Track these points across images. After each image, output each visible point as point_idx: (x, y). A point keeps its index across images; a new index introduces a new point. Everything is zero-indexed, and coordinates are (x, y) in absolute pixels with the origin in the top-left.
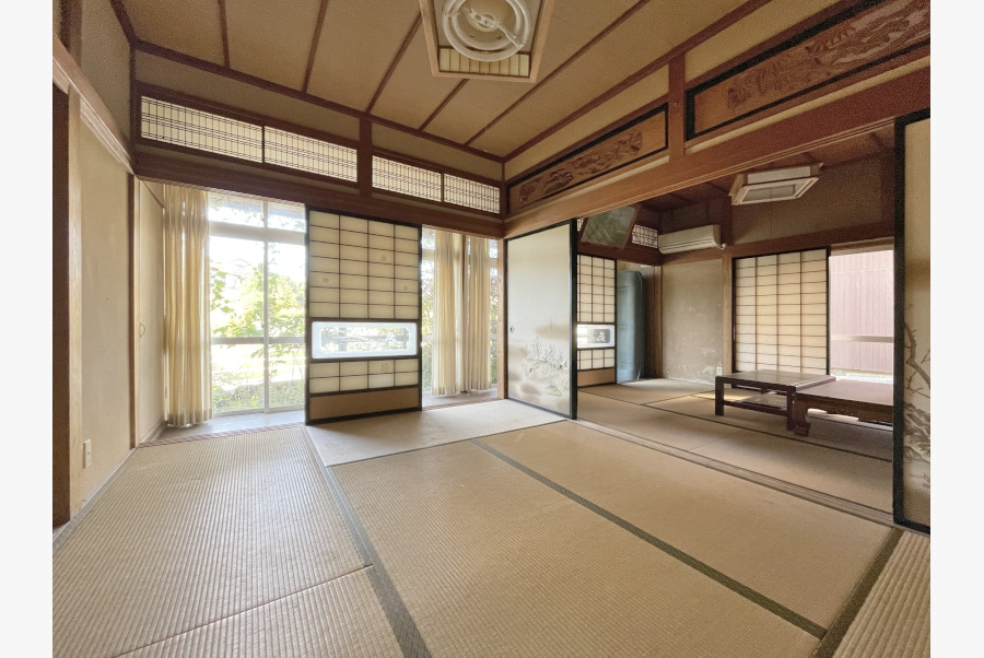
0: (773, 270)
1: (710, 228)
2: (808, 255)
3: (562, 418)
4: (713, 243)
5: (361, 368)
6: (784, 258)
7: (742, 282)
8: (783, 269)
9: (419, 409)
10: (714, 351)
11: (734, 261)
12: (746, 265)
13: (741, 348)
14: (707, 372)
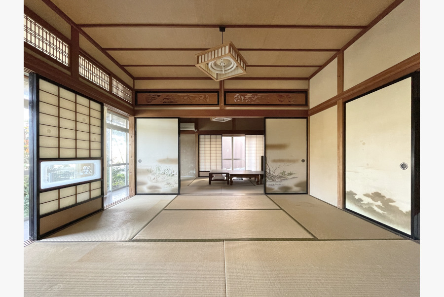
0: (209, 140)
1: (193, 124)
2: (218, 136)
3: (176, 196)
4: (194, 129)
5: (71, 190)
6: (212, 136)
7: (201, 143)
8: (212, 140)
9: (102, 209)
10: (193, 165)
11: (199, 135)
12: (202, 137)
13: (201, 164)
14: (191, 173)
